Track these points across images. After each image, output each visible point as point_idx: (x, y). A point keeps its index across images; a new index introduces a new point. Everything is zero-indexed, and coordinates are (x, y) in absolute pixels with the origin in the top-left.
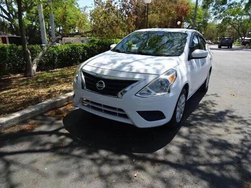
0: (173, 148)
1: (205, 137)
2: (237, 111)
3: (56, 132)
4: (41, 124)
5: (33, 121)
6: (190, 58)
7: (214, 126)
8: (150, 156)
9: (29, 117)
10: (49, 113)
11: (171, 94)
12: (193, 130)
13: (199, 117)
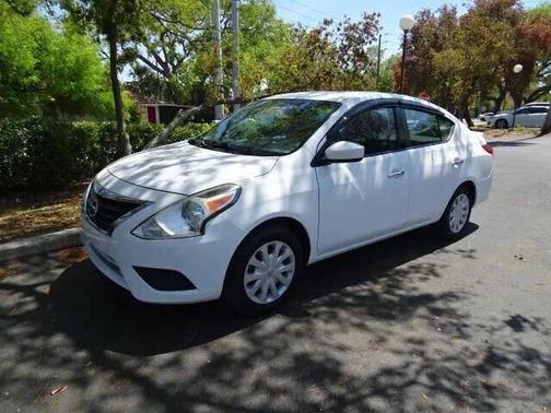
0: (197, 357)
1: (302, 347)
2: (473, 299)
3: (28, 290)
4: (23, 271)
5: (18, 265)
6: (320, 160)
7: (361, 326)
8: (130, 362)
9: (13, 257)
10: (60, 253)
11: (205, 239)
12: (296, 327)
13: (349, 300)
